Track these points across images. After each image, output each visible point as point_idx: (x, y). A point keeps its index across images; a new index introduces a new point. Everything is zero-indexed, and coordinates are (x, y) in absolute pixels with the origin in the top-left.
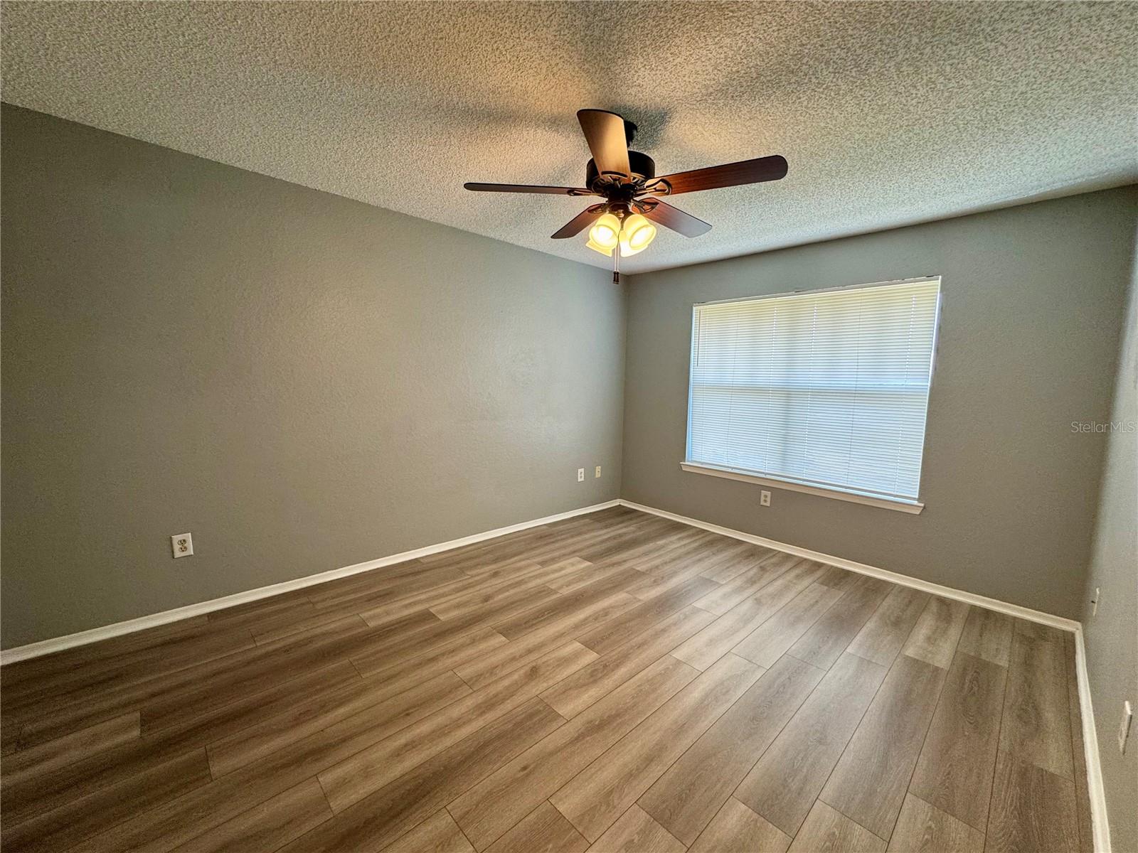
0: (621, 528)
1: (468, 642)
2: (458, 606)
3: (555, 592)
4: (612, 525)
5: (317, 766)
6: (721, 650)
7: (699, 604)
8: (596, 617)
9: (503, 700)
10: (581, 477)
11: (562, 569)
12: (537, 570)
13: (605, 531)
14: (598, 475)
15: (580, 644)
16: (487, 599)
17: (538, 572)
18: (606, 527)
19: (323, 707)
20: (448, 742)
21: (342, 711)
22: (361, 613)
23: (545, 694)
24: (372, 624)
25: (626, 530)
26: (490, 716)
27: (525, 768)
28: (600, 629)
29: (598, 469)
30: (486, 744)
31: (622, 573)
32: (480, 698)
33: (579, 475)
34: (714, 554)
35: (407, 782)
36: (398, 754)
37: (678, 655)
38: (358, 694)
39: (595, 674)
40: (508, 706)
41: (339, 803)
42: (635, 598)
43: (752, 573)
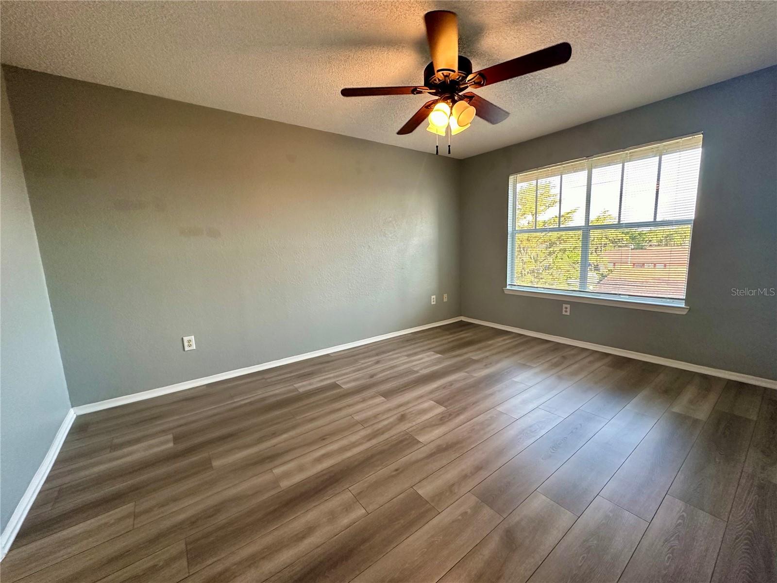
0: (463, 334)
1: (361, 400)
2: (354, 380)
3: (417, 372)
4: (455, 333)
5: (271, 465)
6: (531, 406)
7: (516, 379)
8: (444, 387)
9: (383, 433)
10: (434, 301)
11: (422, 359)
12: (405, 359)
13: (451, 336)
14: (445, 300)
15: (433, 402)
16: (372, 376)
17: (406, 361)
18: (451, 334)
19: (274, 434)
20: (349, 454)
21: (285, 436)
22: (295, 384)
23: (410, 430)
24: (301, 390)
25: (466, 335)
26: (374, 442)
27: (396, 470)
28: (446, 394)
29: (445, 296)
30: (372, 456)
31: (462, 361)
32: (369, 431)
33: (432, 300)
34: (528, 348)
35: (323, 475)
36: (319, 460)
37: (500, 409)
38: (294, 427)
39: (443, 419)
40: (386, 436)
41: (285, 484)
42: (472, 376)
43: (556, 360)
